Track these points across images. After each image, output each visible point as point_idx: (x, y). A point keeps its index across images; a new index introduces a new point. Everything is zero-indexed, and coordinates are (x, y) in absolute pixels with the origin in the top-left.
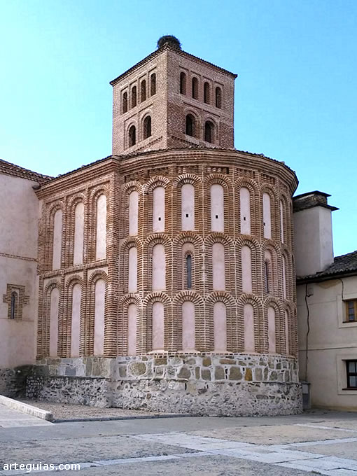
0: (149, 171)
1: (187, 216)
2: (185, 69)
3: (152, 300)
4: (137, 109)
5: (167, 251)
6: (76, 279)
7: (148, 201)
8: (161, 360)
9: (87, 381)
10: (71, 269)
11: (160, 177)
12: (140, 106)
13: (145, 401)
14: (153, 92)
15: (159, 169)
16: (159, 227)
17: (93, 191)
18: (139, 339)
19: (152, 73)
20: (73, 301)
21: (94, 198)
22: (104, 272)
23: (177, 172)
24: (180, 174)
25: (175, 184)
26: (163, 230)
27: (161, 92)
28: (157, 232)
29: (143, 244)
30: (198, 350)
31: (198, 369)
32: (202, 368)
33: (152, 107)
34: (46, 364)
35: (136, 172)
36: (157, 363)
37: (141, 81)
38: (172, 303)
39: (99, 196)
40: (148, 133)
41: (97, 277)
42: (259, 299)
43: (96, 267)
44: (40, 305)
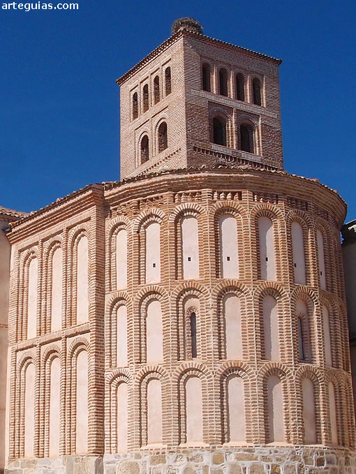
0: (139, 202)
1: (189, 259)
2: (209, 58)
3: (146, 377)
4: (150, 113)
5: (165, 309)
6: (55, 351)
7: (139, 242)
8: (159, 457)
10: (47, 337)
11: (154, 210)
12: (154, 108)
14: (169, 91)
15: (151, 199)
16: (153, 277)
17: (72, 232)
18: (130, 430)
19: (166, 66)
20: (52, 381)
21: (73, 241)
22: (85, 340)
23: (174, 202)
24: (178, 204)
25: (172, 218)
26: (158, 280)
27: (179, 91)
28: (151, 283)
29: (134, 299)
30: (207, 442)
31: (206, 468)
32: (212, 467)
33: (167, 109)
34: (20, 468)
35: (123, 203)
36: (153, 461)
37: (154, 77)
38: (171, 379)
39: (80, 238)
40: (163, 144)
41: (79, 348)
42: (289, 368)
43: (77, 334)
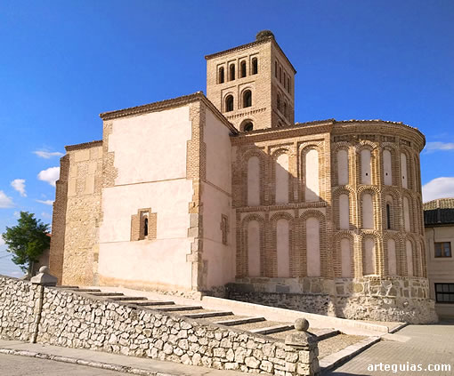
0: (358, 135)
1: (387, 174)
3: (365, 236)
4: (235, 82)
5: (376, 200)
7: (358, 160)
8: (376, 281)
9: (311, 297)
12: (239, 80)
13: (368, 313)
14: (255, 72)
15: (367, 136)
17: (302, 146)
19: (253, 57)
20: (278, 232)
21: (302, 151)
22: (319, 212)
26: (370, 183)
27: (265, 73)
29: (356, 192)
31: (401, 289)
32: (404, 289)
33: (254, 83)
34: (249, 283)
35: (346, 134)
36: (372, 283)
38: (382, 239)
39: (307, 150)
41: (309, 215)
43: (311, 207)
44: (238, 233)
